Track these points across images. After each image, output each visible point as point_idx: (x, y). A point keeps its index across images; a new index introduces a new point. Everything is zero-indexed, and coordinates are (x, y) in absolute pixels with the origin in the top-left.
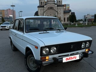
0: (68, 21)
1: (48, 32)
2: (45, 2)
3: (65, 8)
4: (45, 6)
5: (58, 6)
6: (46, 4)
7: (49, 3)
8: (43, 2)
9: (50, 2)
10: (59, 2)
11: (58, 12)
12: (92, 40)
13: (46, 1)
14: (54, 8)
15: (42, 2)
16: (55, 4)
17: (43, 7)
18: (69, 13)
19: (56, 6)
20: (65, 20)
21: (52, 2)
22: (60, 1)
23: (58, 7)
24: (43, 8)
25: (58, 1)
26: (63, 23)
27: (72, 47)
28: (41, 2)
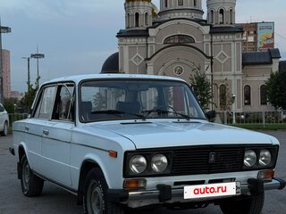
0: (263, 103)
1: (148, 120)
2: (154, 14)
3: (251, 39)
4: (152, 32)
5: (214, 31)
6: (155, 25)
7: (172, 16)
8: (142, 12)
9: (177, 15)
10: (222, 11)
11: (216, 57)
12: (278, 146)
13: (158, 9)
14: (197, 43)
15: (137, 15)
16: (200, 22)
17: (145, 34)
18: (271, 63)
19: (206, 29)
20: (247, 97)
21: (185, 15)
22: (227, 8)
23: (216, 38)
24: (142, 41)
25: (217, 9)
26: (240, 111)
27: (212, 159)
28: (133, 12)
